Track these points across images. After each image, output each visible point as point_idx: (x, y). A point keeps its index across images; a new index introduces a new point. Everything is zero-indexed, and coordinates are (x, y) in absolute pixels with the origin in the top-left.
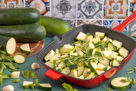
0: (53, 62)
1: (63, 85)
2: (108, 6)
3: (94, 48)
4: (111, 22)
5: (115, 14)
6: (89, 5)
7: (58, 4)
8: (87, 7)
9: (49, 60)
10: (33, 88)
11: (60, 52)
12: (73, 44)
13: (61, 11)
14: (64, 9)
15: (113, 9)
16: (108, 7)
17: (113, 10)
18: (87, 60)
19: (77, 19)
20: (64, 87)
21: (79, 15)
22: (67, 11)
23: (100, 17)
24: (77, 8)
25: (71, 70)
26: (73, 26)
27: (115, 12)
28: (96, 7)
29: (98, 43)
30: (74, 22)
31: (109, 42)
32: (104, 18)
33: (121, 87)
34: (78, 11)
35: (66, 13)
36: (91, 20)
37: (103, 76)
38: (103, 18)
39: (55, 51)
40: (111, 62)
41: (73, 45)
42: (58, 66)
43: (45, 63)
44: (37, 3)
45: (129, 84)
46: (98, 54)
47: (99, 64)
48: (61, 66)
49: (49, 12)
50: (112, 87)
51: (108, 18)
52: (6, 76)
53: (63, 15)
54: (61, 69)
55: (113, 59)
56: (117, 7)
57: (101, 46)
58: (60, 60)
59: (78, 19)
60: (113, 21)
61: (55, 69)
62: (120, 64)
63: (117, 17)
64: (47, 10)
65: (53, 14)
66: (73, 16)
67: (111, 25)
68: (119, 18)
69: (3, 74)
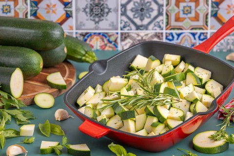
0: (92, 107)
1: (110, 147)
2: (173, 8)
3: (162, 81)
4: (179, 35)
5: (186, 21)
6: (141, 7)
7: (86, 6)
8: (137, 10)
9: (85, 105)
10: (58, 152)
11: (103, 91)
12: (125, 76)
13: (92, 18)
14: (97, 13)
15: (181, 13)
16: (174, 10)
17: (182, 15)
18: (151, 102)
19: (119, 31)
20: (112, 149)
21: (123, 24)
22: (102, 18)
23: (160, 27)
24: (120, 12)
25: (124, 121)
26: (113, 43)
27: (185, 18)
28: (152, 10)
29: (170, 74)
30: (116, 36)
31: (189, 71)
32: (167, 29)
33: (211, 148)
34: (121, 18)
35: (100, 20)
36: (144, 32)
37: (179, 130)
38: (164, 28)
39: (94, 88)
40: (193, 106)
41: (126, 78)
42: (100, 114)
43: (78, 110)
44: (51, 4)
45: (224, 143)
46: (170, 92)
47: (172, 108)
48: (106, 114)
49: (71, 19)
50: (195, 148)
51: (174, 29)
52: (11, 134)
53: (95, 24)
54: (107, 120)
55: (196, 100)
56: (189, 10)
57: (174, 78)
58: (104, 103)
59: (122, 31)
60: (182, 33)
61: (96, 119)
62: (208, 108)
63: (189, 26)
64: (68, 16)
65: (79, 23)
66: (113, 25)
67: (179, 41)
68: (192, 29)
69: (5, 130)
